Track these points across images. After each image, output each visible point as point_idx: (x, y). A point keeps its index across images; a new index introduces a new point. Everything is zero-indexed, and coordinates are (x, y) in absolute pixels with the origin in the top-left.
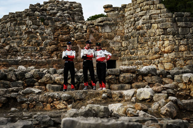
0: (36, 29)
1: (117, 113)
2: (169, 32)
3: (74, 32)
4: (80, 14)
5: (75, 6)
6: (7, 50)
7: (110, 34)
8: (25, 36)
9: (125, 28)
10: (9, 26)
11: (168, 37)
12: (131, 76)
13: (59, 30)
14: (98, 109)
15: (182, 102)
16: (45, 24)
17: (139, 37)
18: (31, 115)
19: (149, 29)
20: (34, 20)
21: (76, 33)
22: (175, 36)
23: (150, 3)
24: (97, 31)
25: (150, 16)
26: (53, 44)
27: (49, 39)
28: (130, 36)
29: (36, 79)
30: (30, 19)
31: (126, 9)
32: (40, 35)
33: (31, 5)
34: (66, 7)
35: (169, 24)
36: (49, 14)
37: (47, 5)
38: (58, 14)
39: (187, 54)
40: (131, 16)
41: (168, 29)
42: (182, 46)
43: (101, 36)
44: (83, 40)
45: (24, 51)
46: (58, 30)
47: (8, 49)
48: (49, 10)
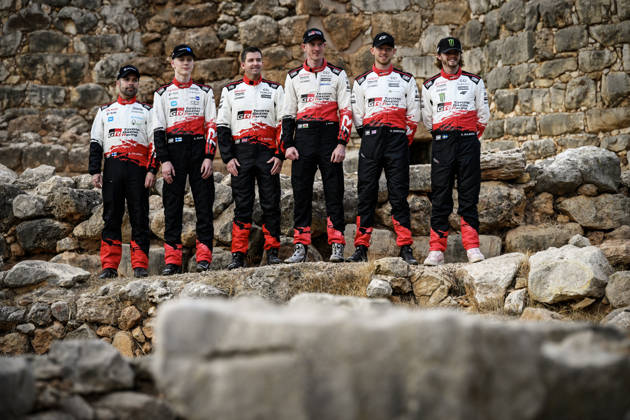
0: (61, 6)
3: (238, 14)
7: (402, 17)
8: (9, 38)
12: (501, 198)
13: (169, 6)
17: (535, 28)
21: (244, 19)
24: (342, 8)
27: (122, 51)
28: (497, 24)
29: (63, 220)
32: (79, 32)
43: (362, 31)
44: (281, 49)
45: (8, 107)
46: (163, 4)
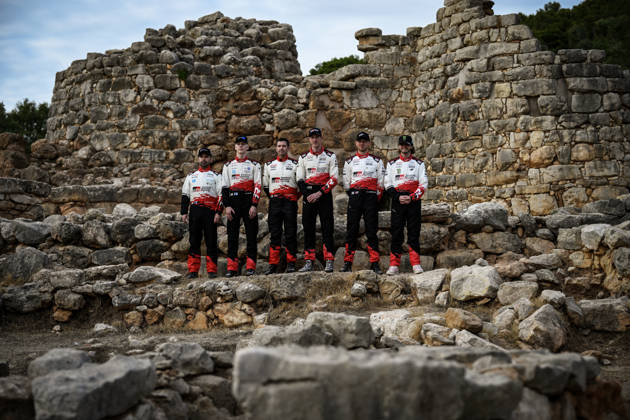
0: (164, 101)
1: (396, 338)
2: (542, 107)
3: (273, 108)
4: (290, 55)
5: (274, 32)
6: (82, 159)
7: (375, 112)
8: (132, 120)
9: (418, 96)
10: (88, 90)
11: (542, 121)
12: (434, 233)
13: (231, 102)
14: (339, 324)
15: (579, 306)
16: (189, 86)
17: (456, 121)
18: (152, 342)
19: (487, 98)
20: (159, 73)
21: (277, 111)
22: (561, 119)
23: (489, 24)
24: (338, 105)
25: (489, 59)
26: (212, 141)
27: (202, 129)
28: (433, 117)
29: (164, 240)
30: (147, 72)
31: (420, 42)
32: (175, 117)
33: (150, 32)
34: (249, 36)
35: (543, 83)
36: (202, 55)
37: (196, 31)
38: (227, 57)
39: (595, 167)
40: (435, 60)
41: (542, 97)
42: (581, 147)
43: (350, 120)
44: (299, 130)
45: (131, 162)
46: (227, 101)
47: (85, 157)
48: (201, 46)
